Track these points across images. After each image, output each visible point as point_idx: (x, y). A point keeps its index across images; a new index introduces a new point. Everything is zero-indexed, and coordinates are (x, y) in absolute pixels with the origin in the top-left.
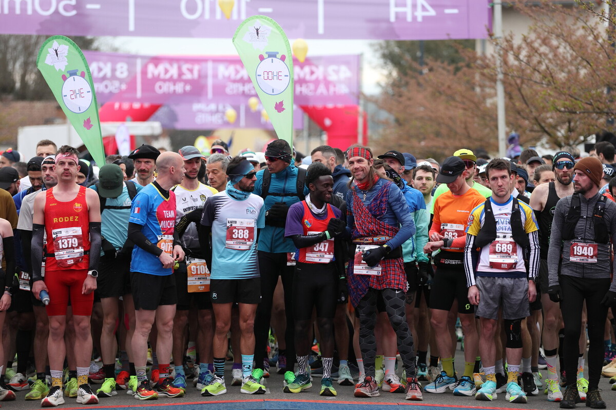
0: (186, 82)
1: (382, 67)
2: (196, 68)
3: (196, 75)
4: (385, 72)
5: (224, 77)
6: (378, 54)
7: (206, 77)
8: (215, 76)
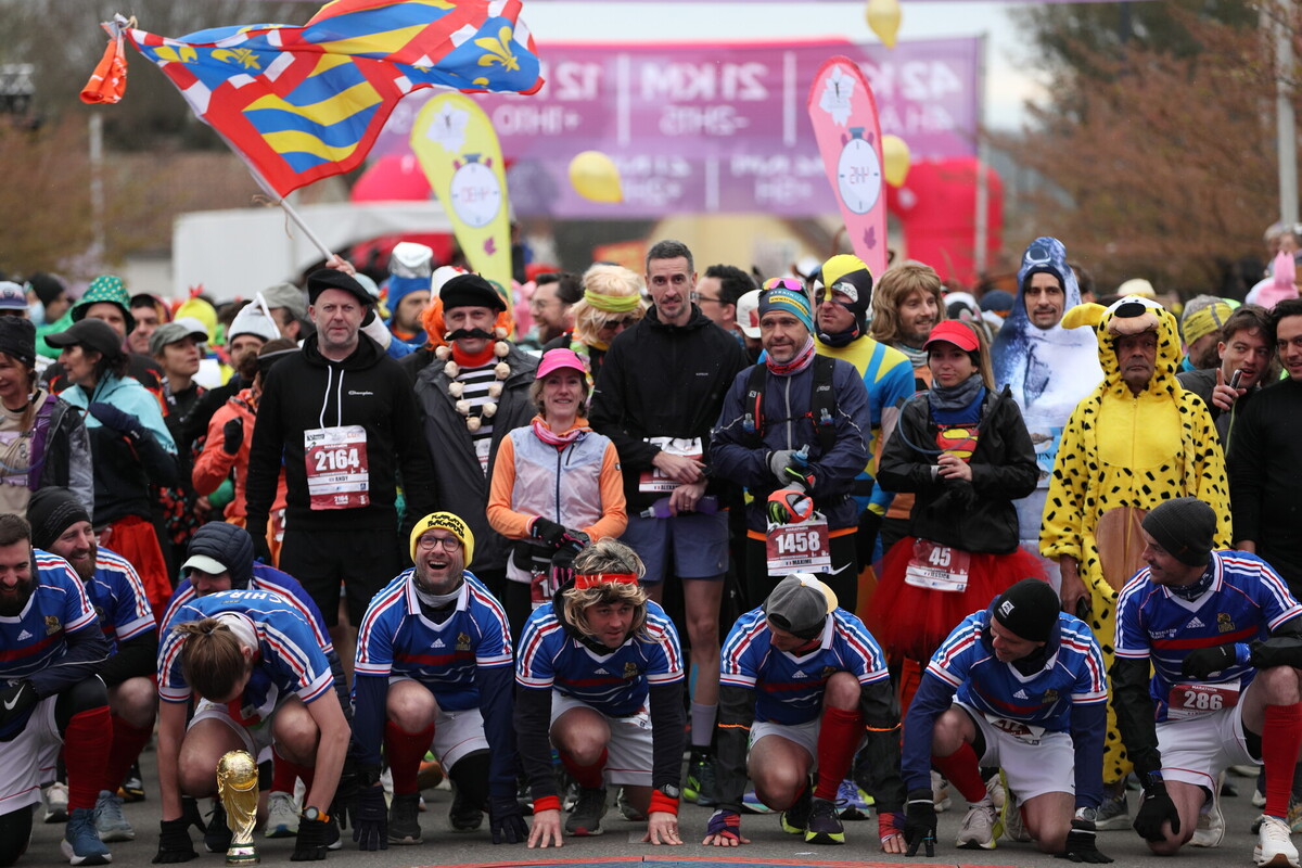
0: (569, 106)
1: (1039, 66)
2: (591, 72)
3: (590, 89)
4: (1046, 77)
5: (657, 93)
6: (1030, 35)
7: (614, 92)
8: (636, 89)
